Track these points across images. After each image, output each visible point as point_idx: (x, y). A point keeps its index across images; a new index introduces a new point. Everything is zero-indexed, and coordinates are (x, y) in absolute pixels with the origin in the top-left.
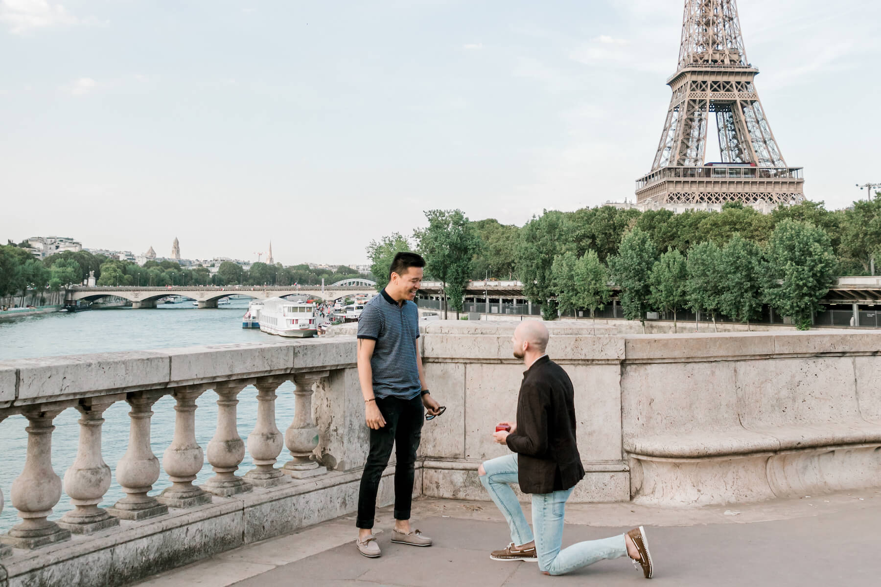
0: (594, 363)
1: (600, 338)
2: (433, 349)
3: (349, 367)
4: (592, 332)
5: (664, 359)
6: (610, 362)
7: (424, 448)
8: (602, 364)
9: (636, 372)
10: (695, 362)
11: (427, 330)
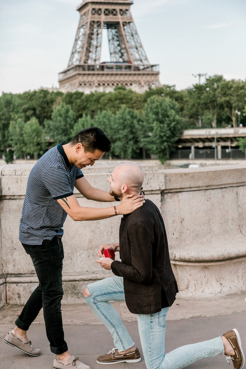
1: (146, 174)
2: (9, 189)
5: (191, 187)
6: (153, 192)
7: (5, 268)
9: (171, 199)
10: (212, 189)
11: (3, 174)
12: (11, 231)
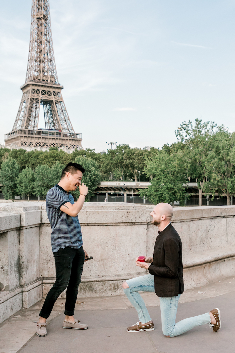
0: (135, 224)
1: (139, 211)
3: (10, 230)
4: (134, 208)
6: (142, 224)
7: (42, 273)
8: (139, 225)
9: (152, 228)
11: (43, 208)
12: (47, 248)
